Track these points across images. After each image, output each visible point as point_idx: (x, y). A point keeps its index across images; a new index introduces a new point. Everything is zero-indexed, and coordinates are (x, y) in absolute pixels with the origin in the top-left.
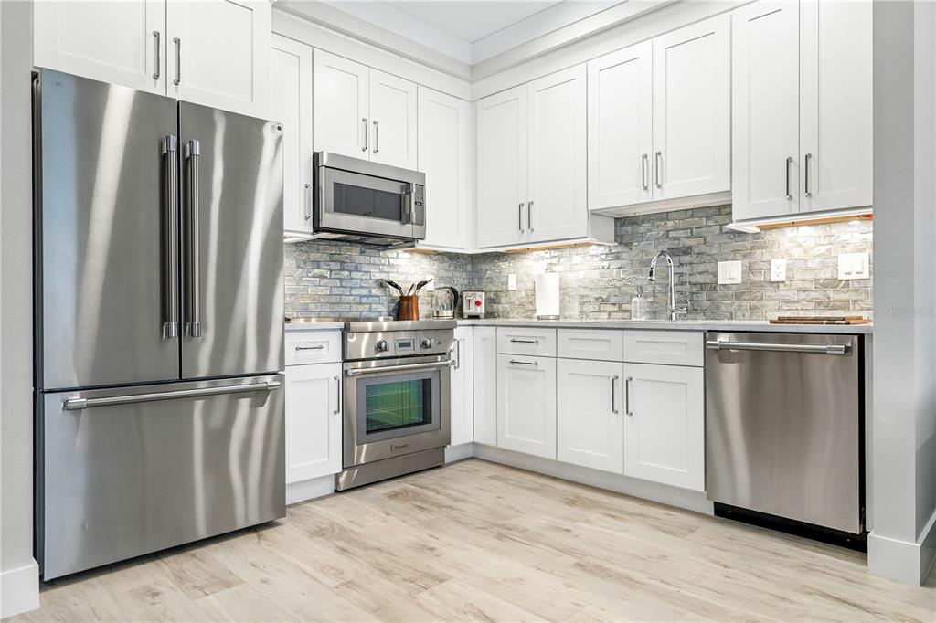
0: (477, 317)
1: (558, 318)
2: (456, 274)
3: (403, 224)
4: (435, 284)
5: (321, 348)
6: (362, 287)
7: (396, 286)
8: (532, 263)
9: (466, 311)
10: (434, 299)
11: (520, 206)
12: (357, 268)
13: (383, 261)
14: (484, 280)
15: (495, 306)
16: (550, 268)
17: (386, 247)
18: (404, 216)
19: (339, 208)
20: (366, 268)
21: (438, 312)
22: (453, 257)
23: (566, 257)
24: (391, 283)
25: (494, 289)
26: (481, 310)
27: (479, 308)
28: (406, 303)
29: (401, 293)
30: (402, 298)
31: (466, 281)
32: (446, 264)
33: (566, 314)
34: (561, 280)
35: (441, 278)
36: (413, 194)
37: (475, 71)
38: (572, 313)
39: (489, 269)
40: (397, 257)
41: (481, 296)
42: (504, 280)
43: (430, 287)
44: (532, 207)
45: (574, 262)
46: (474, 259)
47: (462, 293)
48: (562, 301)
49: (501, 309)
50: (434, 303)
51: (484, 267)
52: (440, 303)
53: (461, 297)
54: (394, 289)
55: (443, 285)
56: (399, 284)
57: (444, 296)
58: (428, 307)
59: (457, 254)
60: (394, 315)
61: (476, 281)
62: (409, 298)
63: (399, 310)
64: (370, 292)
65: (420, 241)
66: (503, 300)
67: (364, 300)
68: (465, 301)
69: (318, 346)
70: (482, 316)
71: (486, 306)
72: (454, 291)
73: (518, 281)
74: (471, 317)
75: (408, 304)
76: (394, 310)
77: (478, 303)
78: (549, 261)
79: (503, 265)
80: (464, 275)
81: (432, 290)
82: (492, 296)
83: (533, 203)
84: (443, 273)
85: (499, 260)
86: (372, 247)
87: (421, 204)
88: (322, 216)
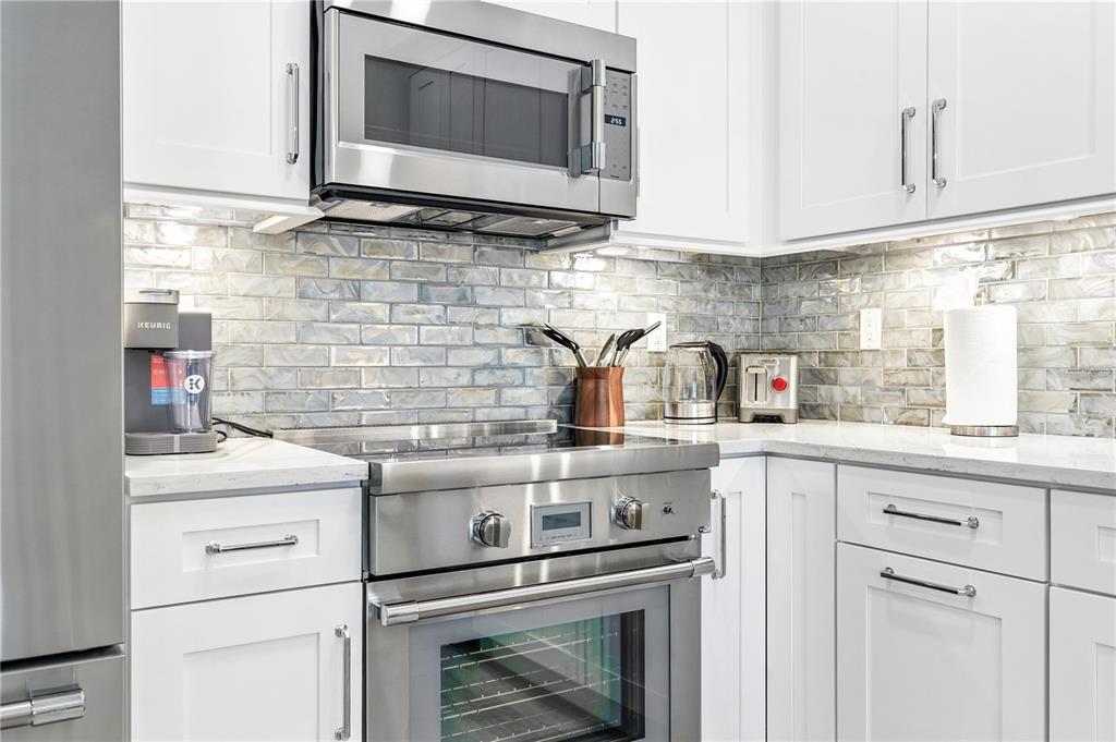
2: (723, 308)
3: (574, 175)
4: (668, 336)
5: (291, 543)
6: (476, 345)
7: (566, 342)
8: (929, 279)
9: (746, 402)
10: (666, 371)
11: (907, 116)
12: (463, 297)
13: (535, 280)
14: (796, 324)
15: (823, 389)
16: (986, 292)
17: (542, 240)
18: (573, 153)
20: (486, 297)
21: (674, 407)
22: (713, 267)
23: (1035, 259)
24: (551, 333)
25: (820, 345)
26: (787, 402)
27: (779, 396)
28: (590, 385)
29: (579, 358)
30: (583, 372)
31: (748, 327)
32: (698, 286)
33: (1037, 419)
34: (1021, 323)
35: (686, 320)
36: (599, 92)
38: (1053, 418)
39: (805, 296)
40: (571, 269)
41: (785, 367)
42: (849, 321)
43: (655, 342)
44: (944, 118)
45: (1064, 272)
46: (772, 270)
47: (737, 354)
48: (1023, 384)
49: (839, 398)
50: (666, 382)
51: (792, 290)
52: (679, 382)
53: (736, 364)
54: (564, 350)
55: (690, 338)
56: (576, 338)
57: (691, 364)
58: (649, 392)
59: (725, 259)
60: (563, 414)
61: (774, 325)
62: (597, 374)
63: (574, 403)
64: (499, 357)
65: (622, 223)
66: (846, 373)
67: (483, 378)
68: (744, 375)
69: (281, 538)
70: (789, 417)
71: (798, 391)
72: (716, 351)
73: (887, 328)
74: (758, 419)
75: (597, 388)
76: (561, 401)
77: (779, 385)
78: (984, 272)
79: (843, 285)
80: (744, 311)
81: (663, 348)
82: (815, 362)
83: (942, 105)
84: (688, 307)
85: (834, 272)
86: (505, 242)
87: (621, 120)
88: (335, 147)
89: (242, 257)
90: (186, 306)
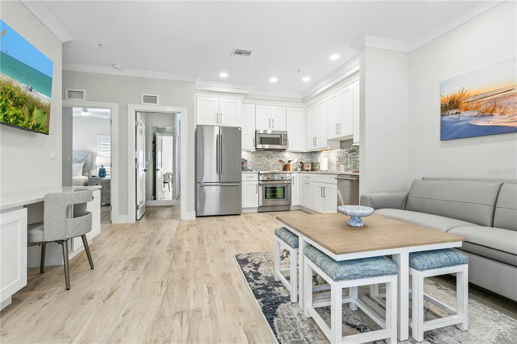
0: (308, 170)
1: (327, 171)
2: (304, 158)
5: (253, 177)
18: (280, 143)
19: (261, 143)
24: (282, 161)
25: (314, 162)
29: (285, 164)
34: (328, 159)
35: (298, 159)
37: (304, 100)
40: (283, 154)
42: (317, 159)
45: (331, 154)
57: (299, 164)
65: (287, 150)
72: (302, 163)
77: (308, 166)
78: (326, 154)
80: (307, 158)
87: (286, 140)
88: (257, 145)
89: (250, 154)
90: (245, 159)
